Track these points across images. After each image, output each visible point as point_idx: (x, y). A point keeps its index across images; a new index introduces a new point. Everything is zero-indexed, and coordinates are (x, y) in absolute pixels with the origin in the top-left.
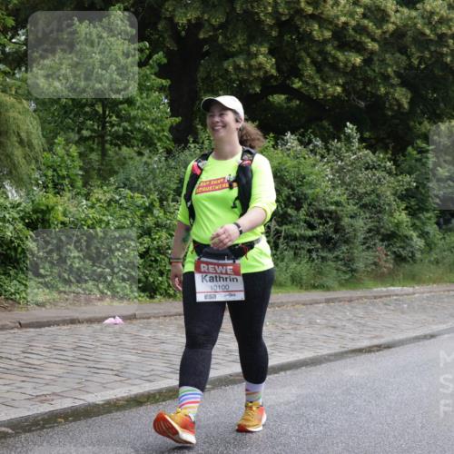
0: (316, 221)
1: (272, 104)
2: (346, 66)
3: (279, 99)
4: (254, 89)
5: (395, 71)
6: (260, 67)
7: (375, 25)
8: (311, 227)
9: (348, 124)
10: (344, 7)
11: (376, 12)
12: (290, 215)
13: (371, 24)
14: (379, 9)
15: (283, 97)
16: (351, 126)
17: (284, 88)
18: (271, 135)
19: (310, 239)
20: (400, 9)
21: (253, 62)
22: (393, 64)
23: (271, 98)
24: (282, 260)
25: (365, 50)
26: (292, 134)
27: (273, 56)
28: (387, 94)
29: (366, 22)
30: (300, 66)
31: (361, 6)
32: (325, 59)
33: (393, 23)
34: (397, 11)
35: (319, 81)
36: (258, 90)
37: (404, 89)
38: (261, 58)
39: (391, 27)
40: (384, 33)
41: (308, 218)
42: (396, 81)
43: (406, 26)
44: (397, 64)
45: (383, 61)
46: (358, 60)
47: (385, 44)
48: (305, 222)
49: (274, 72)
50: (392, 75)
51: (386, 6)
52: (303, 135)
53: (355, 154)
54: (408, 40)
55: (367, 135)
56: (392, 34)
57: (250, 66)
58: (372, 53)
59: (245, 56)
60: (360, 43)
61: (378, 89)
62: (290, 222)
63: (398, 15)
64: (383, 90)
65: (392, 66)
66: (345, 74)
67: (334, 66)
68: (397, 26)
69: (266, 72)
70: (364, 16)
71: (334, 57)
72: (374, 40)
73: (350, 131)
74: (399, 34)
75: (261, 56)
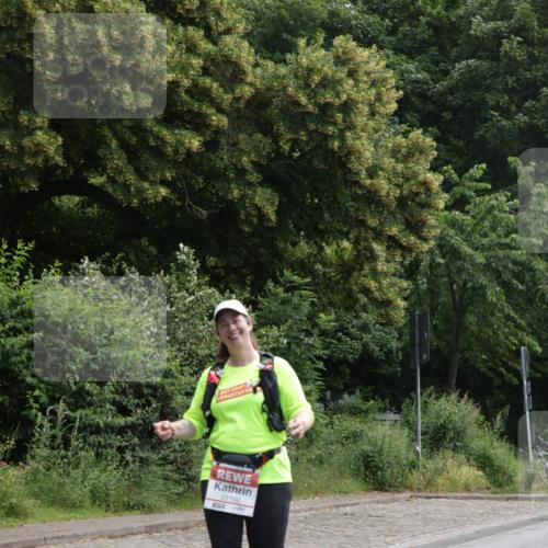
0: (130, 401)
1: (58, 210)
2: (176, 152)
3: (69, 202)
4: (28, 186)
5: (252, 162)
6: (38, 150)
7: (222, 86)
8: (123, 411)
9: (181, 245)
10: (172, 56)
11: (223, 67)
12: (88, 393)
13: (215, 85)
14: (228, 61)
15: (77, 199)
16: (186, 249)
17: (78, 186)
18: (58, 264)
19: (121, 431)
20: (261, 61)
21: (26, 142)
22: (250, 150)
23: (56, 201)
24: (77, 466)
25: (208, 126)
26: (91, 260)
27: (58, 132)
28: (243, 197)
29: (208, 81)
30: (100, 152)
31: (199, 55)
32: (144, 141)
33: (251, 84)
34: (256, 65)
35: (131, 177)
36: (34, 186)
37: (269, 191)
38: (40, 136)
39: (247, 91)
40: (237, 100)
41: (118, 397)
42: (254, 177)
43: (269, 89)
44: (256, 149)
45: (235, 144)
46: (195, 143)
47: (238, 118)
48: (114, 403)
49: (59, 160)
50: (249, 167)
51: (239, 57)
52: (108, 262)
53: (192, 294)
54: (274, 111)
55: (211, 261)
56: (248, 103)
57: (22, 148)
58: (218, 131)
59: (12, 131)
60: (199, 115)
61: (229, 190)
62: (90, 404)
63: (258, 71)
64: (236, 193)
65: (249, 155)
66: (176, 164)
67: (158, 152)
68: (256, 89)
69: (47, 159)
70: (205, 71)
71: (157, 137)
72: (220, 110)
73: (184, 257)
74: (260, 102)
75: (39, 133)
